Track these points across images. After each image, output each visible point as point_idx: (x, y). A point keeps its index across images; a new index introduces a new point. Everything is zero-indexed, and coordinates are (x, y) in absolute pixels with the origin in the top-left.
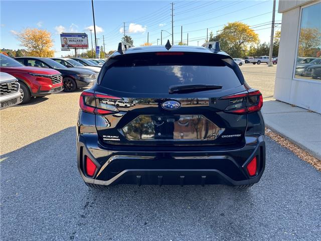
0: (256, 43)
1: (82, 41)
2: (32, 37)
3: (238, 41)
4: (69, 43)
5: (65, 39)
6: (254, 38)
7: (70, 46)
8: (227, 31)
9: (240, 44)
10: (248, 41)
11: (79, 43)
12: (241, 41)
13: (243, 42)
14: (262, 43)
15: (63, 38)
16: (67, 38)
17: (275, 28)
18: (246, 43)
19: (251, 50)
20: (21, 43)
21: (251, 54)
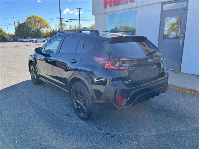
0: (49, 29)
3: (37, 27)
6: (47, 26)
8: (29, 20)
9: (40, 29)
10: (44, 27)
12: (40, 27)
13: (41, 28)
14: (52, 29)
17: (62, 21)
18: (43, 29)
19: (47, 33)
21: (47, 35)
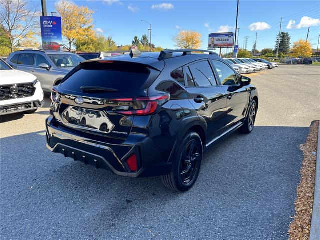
1: (228, 40)
2: (185, 38)
4: (216, 43)
5: (213, 39)
7: (216, 46)
11: (225, 43)
15: (211, 38)
16: (215, 38)
20: (176, 44)
